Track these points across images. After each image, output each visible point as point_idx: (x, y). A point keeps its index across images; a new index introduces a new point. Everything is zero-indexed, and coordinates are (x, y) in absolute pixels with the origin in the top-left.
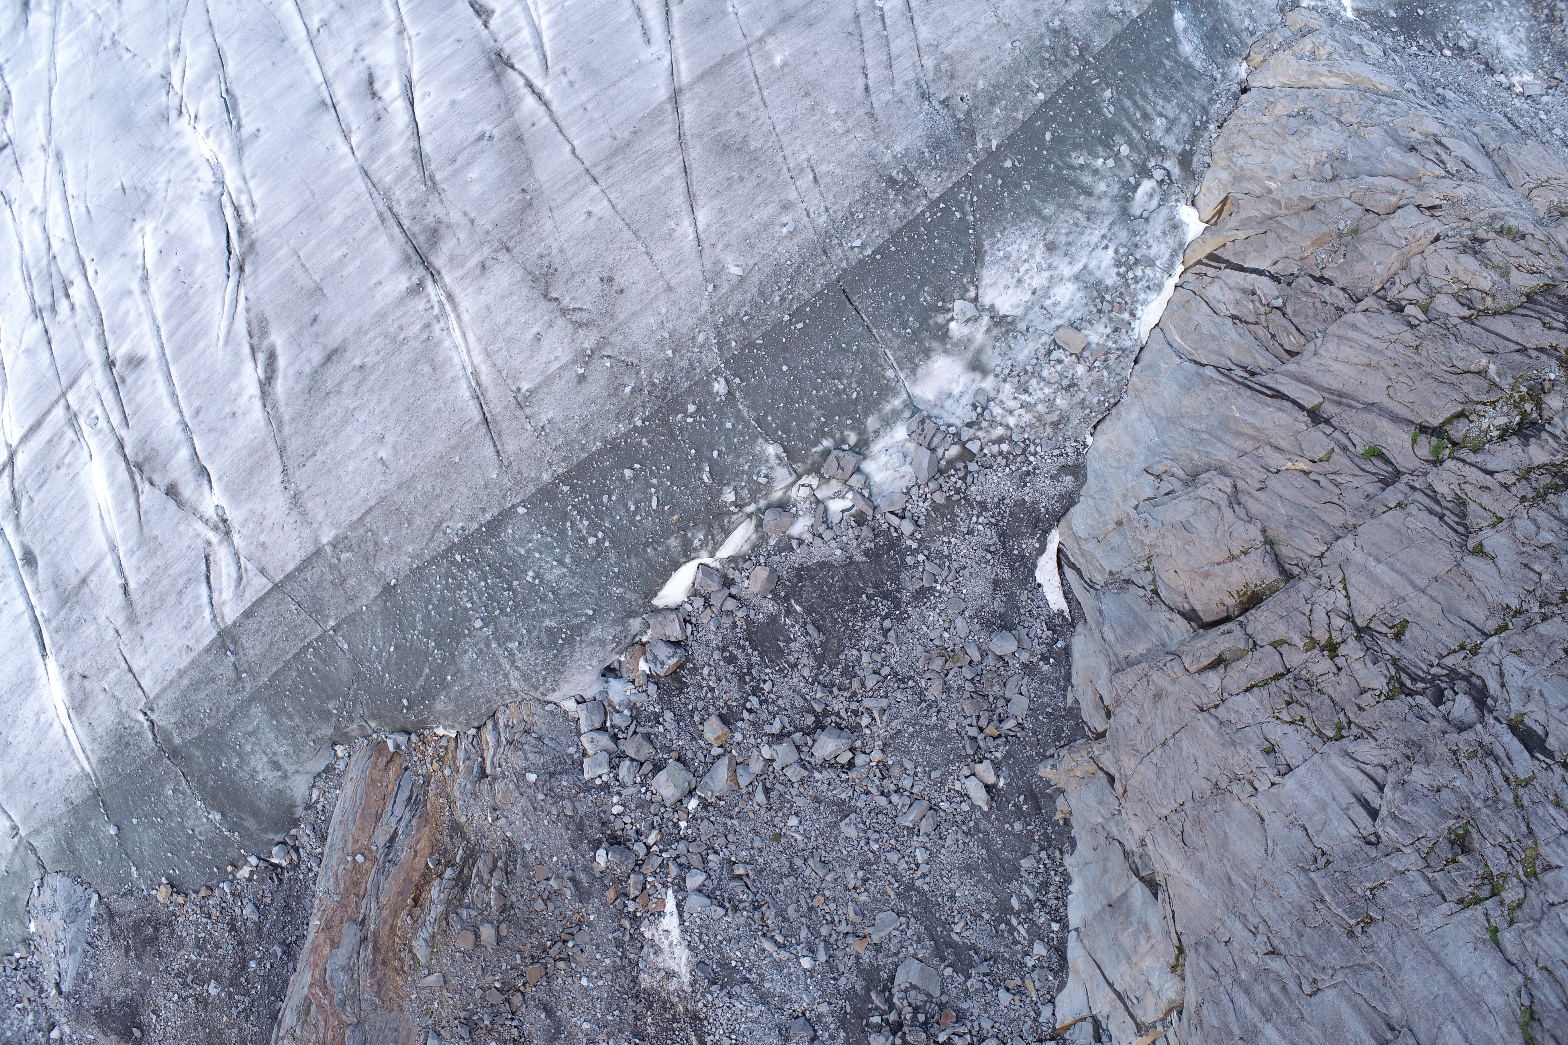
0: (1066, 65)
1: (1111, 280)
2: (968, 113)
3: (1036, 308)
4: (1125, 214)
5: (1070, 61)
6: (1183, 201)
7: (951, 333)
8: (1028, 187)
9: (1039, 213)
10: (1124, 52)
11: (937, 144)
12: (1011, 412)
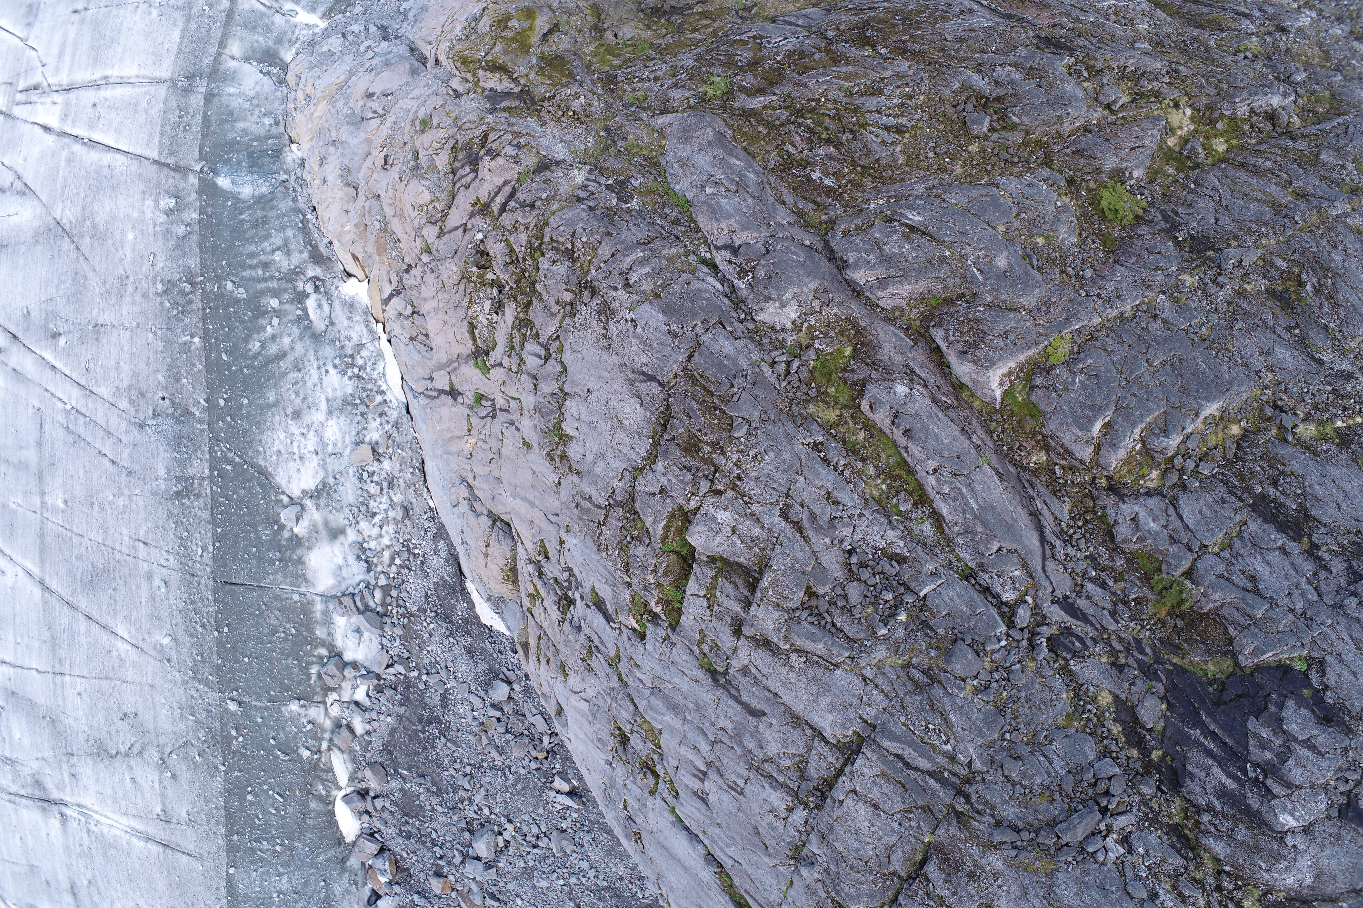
0: (191, 302)
1: (349, 387)
2: (172, 402)
3: (328, 460)
4: (317, 338)
5: (191, 297)
6: (340, 284)
7: (300, 535)
8: (246, 401)
9: (268, 406)
10: (214, 247)
11: (176, 443)
12: (381, 536)
